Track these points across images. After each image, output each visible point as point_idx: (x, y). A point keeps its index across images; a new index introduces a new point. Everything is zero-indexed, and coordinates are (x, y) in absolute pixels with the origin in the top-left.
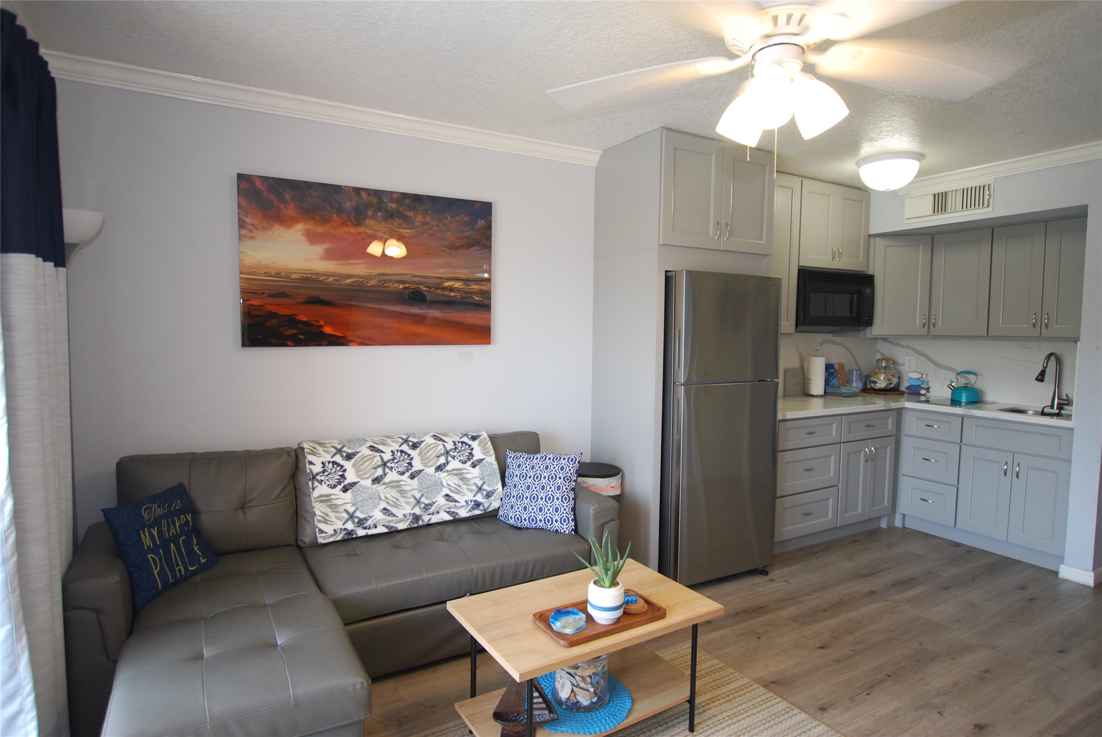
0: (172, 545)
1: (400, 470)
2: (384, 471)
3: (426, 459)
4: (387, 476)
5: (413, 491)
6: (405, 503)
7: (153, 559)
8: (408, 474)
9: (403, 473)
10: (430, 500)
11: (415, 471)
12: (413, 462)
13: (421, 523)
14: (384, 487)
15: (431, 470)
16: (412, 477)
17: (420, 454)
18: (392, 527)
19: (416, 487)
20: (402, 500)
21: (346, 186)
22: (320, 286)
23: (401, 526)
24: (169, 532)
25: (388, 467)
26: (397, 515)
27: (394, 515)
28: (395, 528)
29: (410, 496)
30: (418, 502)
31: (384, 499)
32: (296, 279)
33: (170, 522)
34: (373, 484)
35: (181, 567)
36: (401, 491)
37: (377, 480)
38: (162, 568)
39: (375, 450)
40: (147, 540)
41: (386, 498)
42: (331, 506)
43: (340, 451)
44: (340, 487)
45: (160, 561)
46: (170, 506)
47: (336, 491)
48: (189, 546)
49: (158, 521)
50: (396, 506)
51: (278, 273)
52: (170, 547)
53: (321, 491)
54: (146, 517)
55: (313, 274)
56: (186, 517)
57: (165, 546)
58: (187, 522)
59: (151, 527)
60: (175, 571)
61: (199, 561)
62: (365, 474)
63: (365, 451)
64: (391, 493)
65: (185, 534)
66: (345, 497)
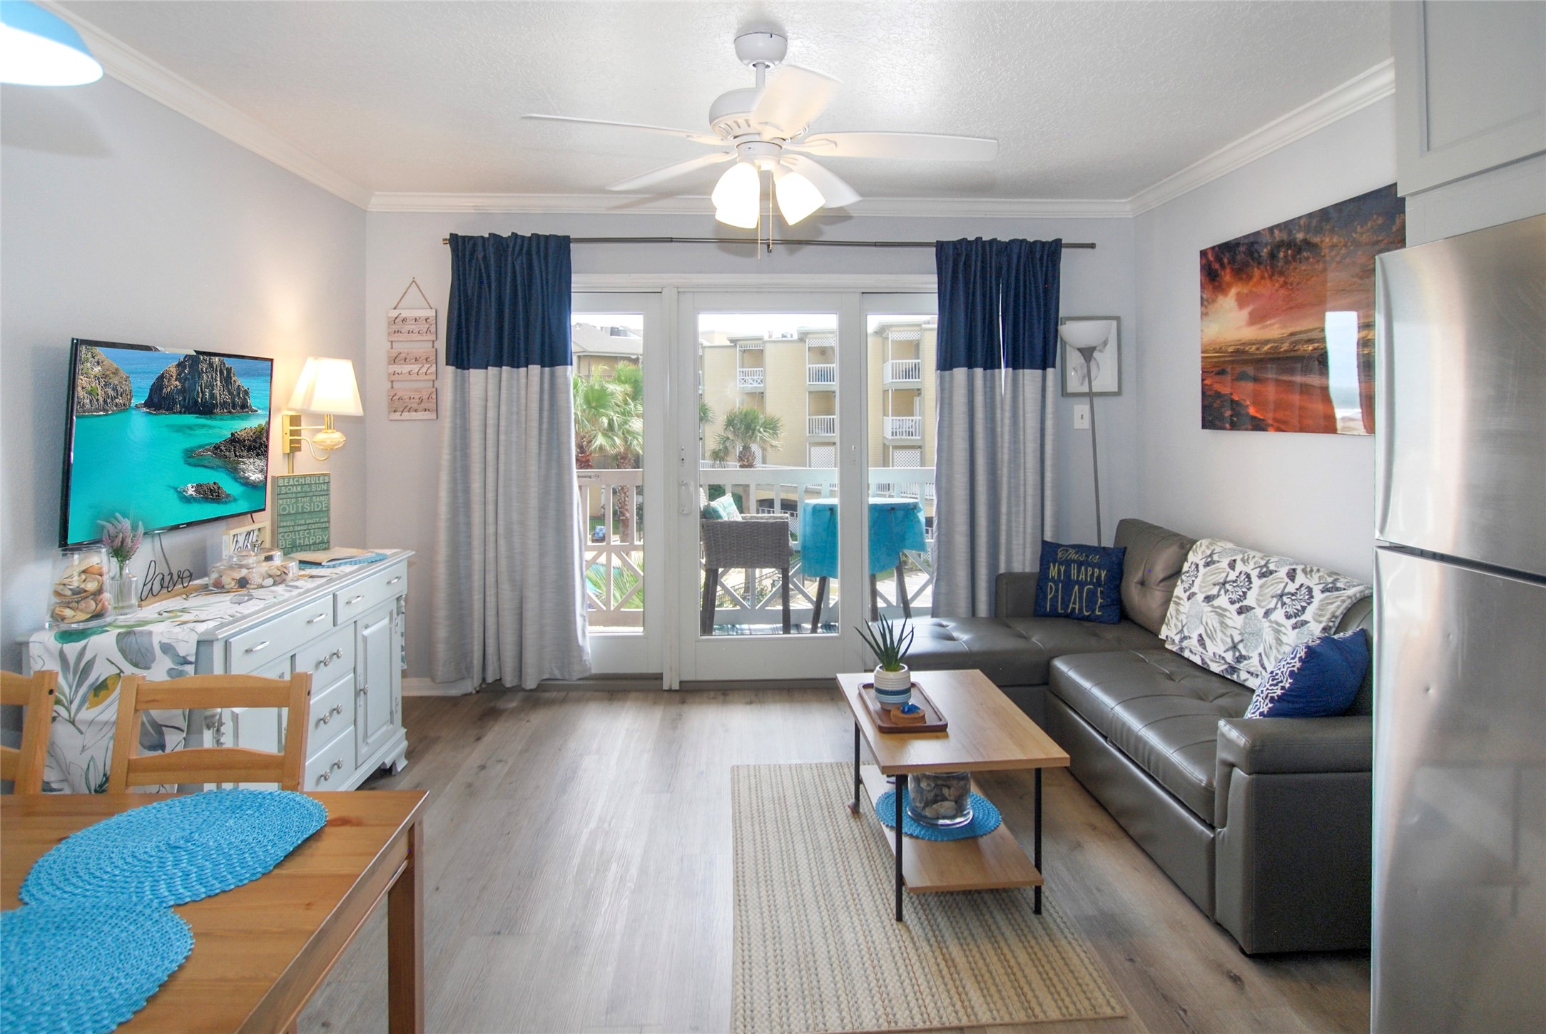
0: (1077, 587)
1: (1232, 597)
2: (1220, 591)
3: (1262, 595)
4: (1219, 598)
5: (1233, 629)
6: (1221, 640)
7: (1051, 588)
8: (1237, 606)
9: (1232, 602)
10: (1247, 651)
11: (1246, 606)
12: (1248, 593)
13: (1235, 677)
14: (1210, 609)
15: (1260, 612)
16: (1240, 612)
17: (1261, 587)
18: (1206, 663)
19: (1239, 627)
20: (1220, 634)
21: (1263, 230)
22: (1246, 358)
23: (1216, 668)
24: (1078, 576)
25: (1225, 588)
26: (1208, 649)
27: (1205, 648)
28: (1208, 666)
29: (1228, 634)
30: (1234, 647)
31: (1204, 623)
32: (1232, 352)
33: (1083, 568)
34: (1203, 601)
35: (1077, 607)
36: (1222, 624)
37: (1208, 599)
38: (1055, 597)
39: (1232, 565)
40: (1053, 572)
41: (1207, 623)
42: (1178, 611)
43: (1211, 556)
44: (1188, 593)
45: (1057, 591)
46: (1087, 556)
47: (1185, 596)
48: (1092, 595)
49: (1068, 563)
50: (1211, 638)
51: (1221, 348)
52: (1073, 588)
53: (1179, 591)
54: (1060, 555)
55: (1241, 344)
56: (1100, 572)
57: (1068, 584)
58: (1099, 576)
59: (1061, 564)
60: (1068, 606)
61: (1094, 611)
62: (1205, 587)
63: (1224, 563)
64: (1213, 621)
65: (1093, 585)
66: (1186, 606)
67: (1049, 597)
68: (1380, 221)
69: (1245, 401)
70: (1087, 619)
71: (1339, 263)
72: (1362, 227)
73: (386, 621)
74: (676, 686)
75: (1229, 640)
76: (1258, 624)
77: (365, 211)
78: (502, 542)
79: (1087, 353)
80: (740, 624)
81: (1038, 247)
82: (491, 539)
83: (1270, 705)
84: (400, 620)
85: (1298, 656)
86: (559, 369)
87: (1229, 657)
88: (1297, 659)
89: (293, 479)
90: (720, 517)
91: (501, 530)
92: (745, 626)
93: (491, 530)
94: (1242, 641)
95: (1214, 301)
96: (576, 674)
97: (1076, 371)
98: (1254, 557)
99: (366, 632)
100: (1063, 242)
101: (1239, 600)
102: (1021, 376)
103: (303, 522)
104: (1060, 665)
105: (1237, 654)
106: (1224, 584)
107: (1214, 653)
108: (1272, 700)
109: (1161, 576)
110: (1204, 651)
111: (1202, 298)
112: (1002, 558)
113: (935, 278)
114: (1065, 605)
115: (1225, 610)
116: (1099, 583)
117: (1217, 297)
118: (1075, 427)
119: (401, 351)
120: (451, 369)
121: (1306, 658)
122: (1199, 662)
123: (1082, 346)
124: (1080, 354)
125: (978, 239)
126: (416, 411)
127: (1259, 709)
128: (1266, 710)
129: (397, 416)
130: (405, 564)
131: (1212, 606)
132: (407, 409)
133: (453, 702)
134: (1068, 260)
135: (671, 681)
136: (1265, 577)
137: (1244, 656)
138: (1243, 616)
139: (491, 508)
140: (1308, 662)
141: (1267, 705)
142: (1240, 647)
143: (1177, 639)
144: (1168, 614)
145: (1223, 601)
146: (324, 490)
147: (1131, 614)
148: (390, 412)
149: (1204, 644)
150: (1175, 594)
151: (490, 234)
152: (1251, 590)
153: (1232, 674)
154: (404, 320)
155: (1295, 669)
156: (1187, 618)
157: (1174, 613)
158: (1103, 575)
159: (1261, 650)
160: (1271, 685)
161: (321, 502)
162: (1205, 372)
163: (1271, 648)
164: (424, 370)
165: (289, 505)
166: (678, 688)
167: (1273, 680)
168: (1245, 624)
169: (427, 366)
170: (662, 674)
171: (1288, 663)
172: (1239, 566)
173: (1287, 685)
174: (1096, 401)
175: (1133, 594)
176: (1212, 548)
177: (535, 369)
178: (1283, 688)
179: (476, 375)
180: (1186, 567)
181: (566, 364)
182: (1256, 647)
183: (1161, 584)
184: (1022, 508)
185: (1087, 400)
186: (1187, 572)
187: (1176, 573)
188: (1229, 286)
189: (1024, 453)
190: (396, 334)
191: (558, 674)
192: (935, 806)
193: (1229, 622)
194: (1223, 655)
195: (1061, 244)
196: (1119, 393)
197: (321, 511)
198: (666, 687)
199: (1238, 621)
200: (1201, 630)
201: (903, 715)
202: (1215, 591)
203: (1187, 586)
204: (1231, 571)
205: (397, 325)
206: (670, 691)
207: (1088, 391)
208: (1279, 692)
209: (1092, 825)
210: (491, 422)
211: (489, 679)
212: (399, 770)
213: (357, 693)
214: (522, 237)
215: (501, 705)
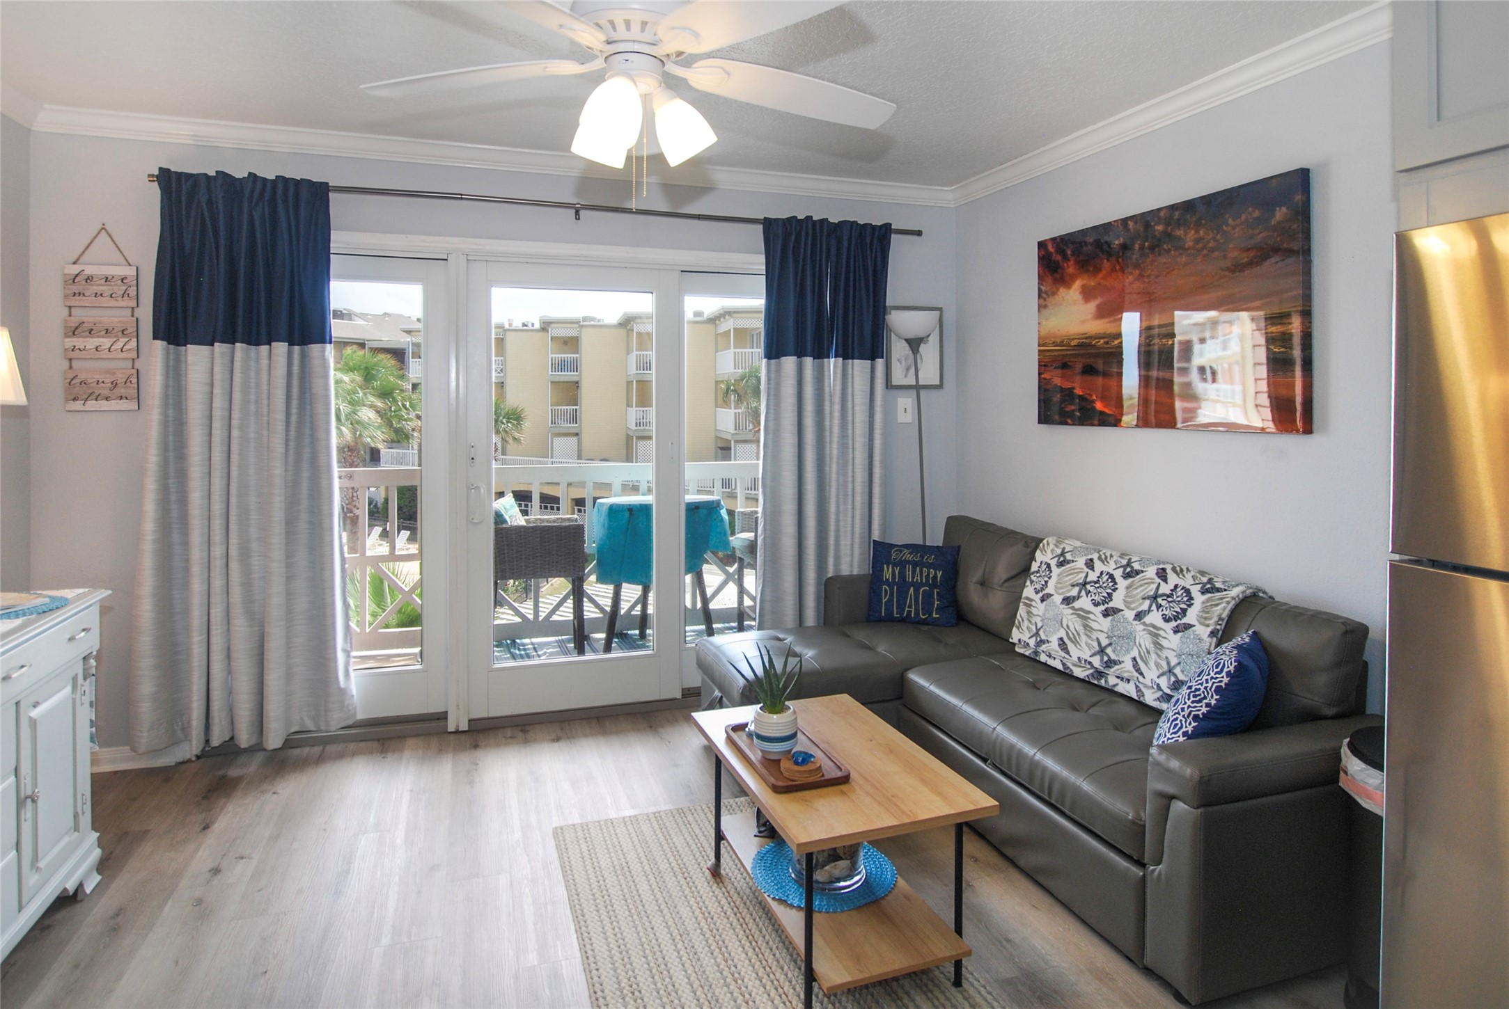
0: (912, 589)
1: (1096, 598)
2: (1080, 592)
3: (1131, 597)
4: (1080, 600)
5: (1100, 633)
6: (1086, 644)
7: (886, 590)
8: (1102, 608)
9: (1096, 604)
10: (1117, 655)
11: (1112, 608)
12: (1114, 594)
13: (1103, 682)
14: (1071, 611)
15: (1130, 615)
16: (1106, 614)
17: (1127, 588)
18: (1068, 668)
19: (1106, 630)
20: (1084, 638)
21: (1115, 221)
22: (1093, 351)
23: (1079, 673)
24: (913, 578)
25: (1086, 589)
26: (1071, 654)
27: (1068, 653)
28: (1071, 670)
29: (1095, 637)
30: (1102, 651)
31: (1065, 626)
32: (1075, 346)
33: (918, 569)
34: (1062, 603)
35: (913, 610)
36: (1086, 626)
37: (1067, 601)
38: (890, 600)
39: (1090, 564)
40: (888, 573)
41: (1068, 626)
42: (1029, 613)
43: (1063, 554)
44: (1041, 595)
45: (892, 594)
46: (922, 557)
47: (1037, 597)
48: (928, 596)
49: (902, 564)
50: (1075, 642)
51: (1062, 342)
52: (909, 589)
53: (1028, 592)
54: (894, 556)
55: (1087, 338)
56: (936, 573)
57: (903, 586)
58: (935, 577)
59: (895, 565)
60: (904, 610)
61: (931, 614)
62: (1061, 588)
63: (1080, 563)
64: (1075, 624)
65: (929, 585)
66: (1039, 608)
67: (884, 601)
68: (1257, 214)
69: (1091, 396)
70: (924, 622)
71: (1205, 256)
72: (1234, 220)
73: (69, 689)
74: (464, 726)
75: (1095, 644)
76: (1129, 627)
77: (30, 130)
78: (234, 566)
79: (915, 344)
80: (521, 639)
81: (869, 230)
82: (218, 564)
83: (1194, 724)
84: (88, 687)
85: (1226, 670)
86: (315, 348)
87: (1096, 661)
88: (1224, 674)
90: (506, 522)
91: (234, 551)
92: (526, 641)
93: (218, 551)
94: (1110, 644)
95: (1054, 294)
96: (335, 722)
97: (901, 363)
98: (1111, 556)
99: (34, 713)
100: (893, 227)
101: (1104, 602)
102: (850, 366)
104: (915, 677)
105: (1106, 659)
106: (1085, 584)
107: (1079, 658)
108: (1196, 718)
109: (1004, 577)
110: (1067, 656)
111: (1040, 290)
112: (831, 560)
113: (762, 258)
114: (901, 608)
115: (1090, 612)
116: (934, 585)
117: (1058, 290)
118: (899, 421)
119: (85, 319)
120: (160, 344)
121: (1235, 672)
122: (1060, 667)
123: (906, 338)
124: (907, 345)
125: (809, 218)
126: (106, 399)
127: (1181, 728)
128: (1190, 729)
129: (78, 405)
130: (96, 609)
131: (1073, 608)
132: (94, 397)
133: (165, 775)
134: (898, 245)
135: (457, 721)
136: (1131, 577)
137: (1114, 661)
138: (1110, 618)
139: (217, 524)
140: (1237, 677)
141: (1190, 724)
142: (1109, 651)
143: (1032, 642)
144: (1018, 616)
145: (1084, 603)
147: (969, 615)
148: (67, 400)
149: (1066, 648)
150: (1024, 595)
151: (217, 172)
152: (1117, 591)
153: (1099, 679)
154: (89, 279)
155: (1223, 684)
156: (1042, 620)
157: (1025, 615)
158: (939, 576)
159: (1135, 653)
160: (1193, 702)
162: (1043, 366)
163: (1148, 652)
164: (119, 345)
166: (466, 728)
167: (1195, 696)
168: (1113, 626)
169: (123, 340)
170: (446, 712)
171: (1212, 678)
172: (1099, 566)
173: (1213, 702)
174: (923, 393)
175: (973, 595)
176: (1062, 546)
177: (281, 348)
178: (1208, 705)
179: (196, 355)
180: (1034, 567)
181: (324, 342)
182: (1128, 651)
183: (1006, 585)
184: (850, 507)
185: (914, 392)
186: (1038, 572)
187: (1025, 571)
188: (1073, 278)
189: (853, 448)
190: (77, 297)
191: (310, 725)
193: (1094, 625)
194: (1090, 659)
195: (891, 229)
196: (940, 386)
198: (451, 728)
199: (1106, 623)
200: (1062, 634)
201: (797, 768)
202: (1075, 592)
203: (1038, 586)
204: (1090, 572)
205: (77, 285)
206: (457, 732)
207: (915, 383)
208: (1204, 710)
210: (218, 413)
211: (215, 742)
212: (88, 891)
213: (20, 804)
214: (264, 179)
215: (233, 772)
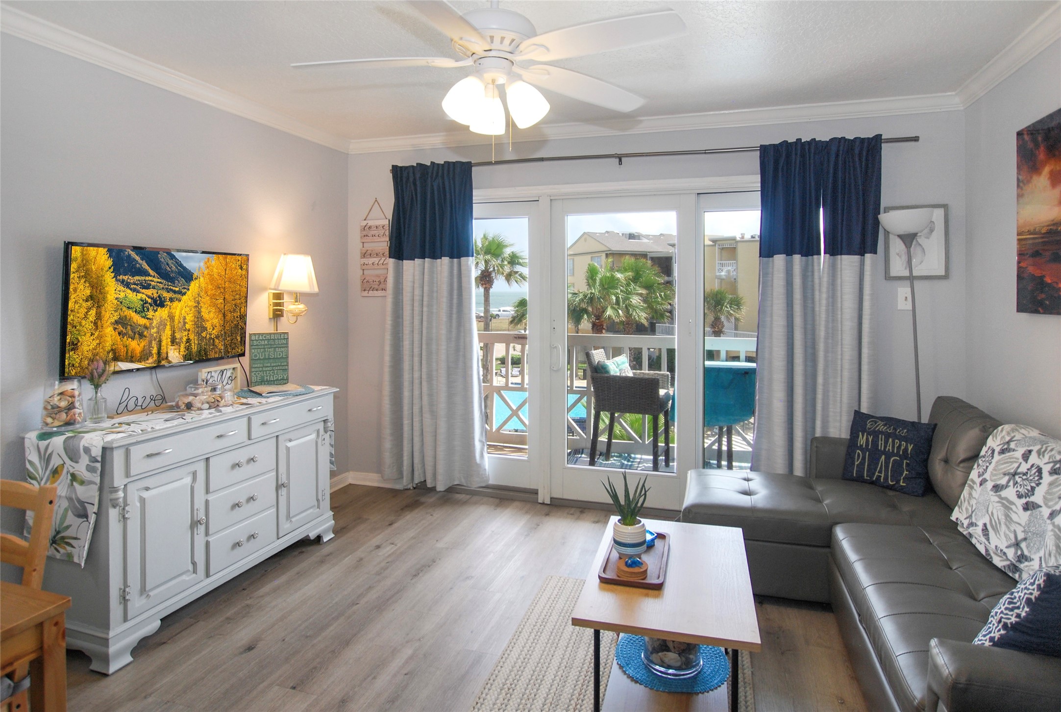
0: (883, 457)
1: (1020, 490)
2: (1009, 481)
3: (1051, 494)
4: (1007, 489)
5: (1017, 525)
6: (1004, 533)
7: (859, 455)
8: (1024, 501)
9: (1020, 496)
10: (1030, 552)
11: (1032, 502)
12: (1037, 489)
13: (1016, 576)
14: (997, 499)
15: (1046, 512)
16: (1026, 508)
17: (1051, 484)
18: (989, 555)
19: (1023, 524)
20: (1003, 527)
23: (998, 562)
24: (885, 447)
25: (1014, 480)
26: (991, 541)
27: (988, 539)
28: (991, 558)
29: (1012, 529)
30: (1017, 545)
31: (990, 513)
32: (1044, 234)
33: (890, 440)
34: (992, 490)
35: (883, 475)
36: (1007, 516)
37: (997, 488)
38: (862, 464)
39: (1026, 456)
40: (862, 440)
41: (992, 513)
42: (970, 494)
43: (1008, 443)
44: (981, 479)
45: (864, 458)
46: (895, 429)
47: (978, 481)
48: (898, 466)
49: (876, 434)
50: (996, 530)
51: (1035, 230)
52: (878, 459)
53: (974, 475)
54: (868, 426)
55: (1054, 225)
56: (907, 445)
57: (875, 453)
58: (906, 449)
59: (869, 434)
60: (874, 474)
61: (898, 482)
62: (995, 475)
63: (1019, 454)
64: (998, 511)
65: (900, 456)
66: (977, 492)
67: (856, 463)
70: (891, 488)
73: (314, 436)
74: (548, 501)
75: (1012, 536)
76: (1043, 525)
77: (348, 154)
78: (424, 384)
79: (909, 239)
80: (634, 454)
81: (858, 143)
82: (416, 382)
83: (1002, 632)
84: (328, 439)
85: (1037, 582)
86: (463, 259)
87: (1011, 553)
88: (1035, 586)
89: (262, 336)
90: (607, 372)
91: (424, 376)
92: (638, 456)
93: (416, 375)
94: (1025, 539)
95: (1029, 182)
96: (475, 485)
97: (900, 257)
98: (1052, 450)
99: (289, 444)
100: (883, 138)
101: (1027, 496)
102: (839, 261)
103: (269, 365)
105: (1019, 553)
106: (1015, 474)
107: (996, 546)
108: (1005, 626)
109: (962, 456)
110: (988, 544)
111: (1018, 180)
112: (818, 423)
113: (758, 178)
114: (871, 472)
115: (1012, 503)
116: (905, 455)
117: (1031, 178)
118: (899, 309)
119: (368, 248)
120: (392, 261)
121: (1044, 587)
122: (983, 552)
123: (901, 233)
125: (799, 140)
126: (377, 290)
127: (990, 632)
128: (997, 635)
129: (365, 293)
130: (332, 397)
131: (1000, 497)
132: (372, 289)
135: (544, 496)
136: (1056, 474)
137: (1026, 556)
138: (1029, 512)
139: (416, 359)
140: (1047, 592)
141: (999, 630)
142: (1023, 545)
143: (966, 523)
144: (962, 497)
145: (1010, 493)
146: (284, 344)
147: (937, 489)
148: (362, 291)
149: (988, 535)
150: (970, 478)
151: (417, 164)
152: (1040, 486)
153: (1014, 573)
154: (370, 227)
155: (1033, 597)
156: (976, 504)
157: (967, 496)
158: (910, 449)
159: (1041, 554)
160: (1006, 609)
161: (282, 352)
162: (1021, 254)
163: (1050, 555)
164: (381, 262)
165: (259, 354)
166: (549, 503)
167: (1010, 603)
168: (1030, 520)
169: (383, 259)
170: (538, 490)
171: (1026, 588)
172: (1033, 459)
173: (1023, 614)
174: (916, 283)
175: (937, 469)
176: (1012, 435)
177: (446, 260)
178: (1018, 616)
179: (407, 264)
180: (983, 453)
181: (468, 256)
182: (1038, 550)
183: (961, 465)
184: (839, 380)
185: (908, 283)
186: (984, 457)
187: (974, 457)
188: (1043, 164)
189: (842, 331)
190: (365, 238)
191: (464, 482)
192: (660, 654)
193: (1014, 517)
194: (1005, 550)
195: (881, 139)
196: (946, 277)
197: (282, 358)
198: (540, 501)
199: (1023, 517)
200: (986, 520)
201: (626, 569)
202: (1003, 481)
203: (981, 470)
204: (1023, 463)
205: (366, 230)
206: (543, 504)
207: (908, 275)
208: (1014, 619)
209: (842, 699)
210: (417, 298)
211: (416, 481)
212: (325, 540)
213: (279, 487)
214: (438, 165)
215: (423, 499)
